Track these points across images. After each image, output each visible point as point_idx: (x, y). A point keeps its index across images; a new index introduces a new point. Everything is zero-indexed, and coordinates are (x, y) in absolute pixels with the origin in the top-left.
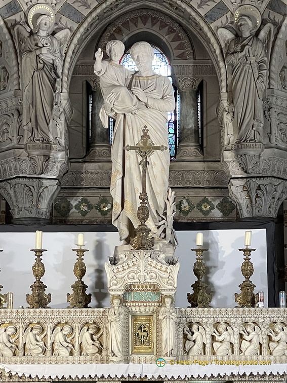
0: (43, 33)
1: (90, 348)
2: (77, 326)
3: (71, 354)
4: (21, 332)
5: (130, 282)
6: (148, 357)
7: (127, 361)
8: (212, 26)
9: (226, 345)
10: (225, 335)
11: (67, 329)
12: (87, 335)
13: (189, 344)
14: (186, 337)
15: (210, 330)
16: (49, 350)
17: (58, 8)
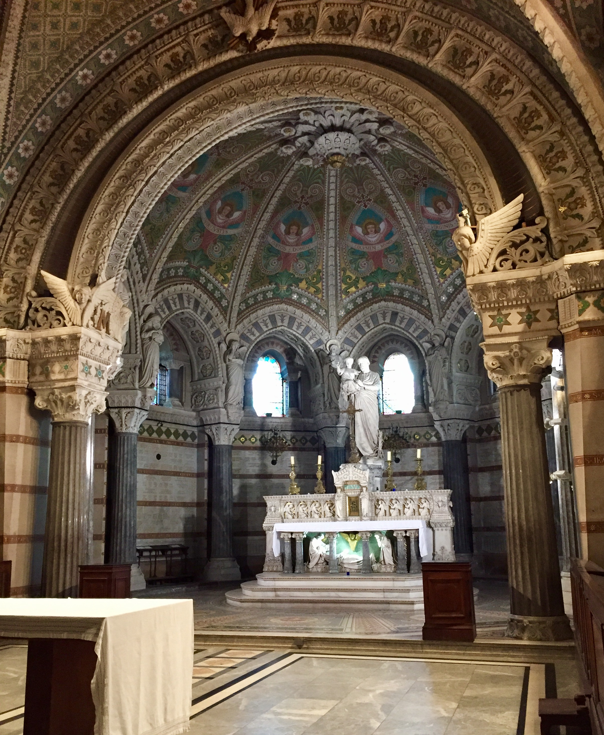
0: (333, 354)
1: (329, 514)
3: (320, 517)
5: (345, 480)
6: (356, 518)
8: (421, 341)
9: (396, 511)
10: (396, 506)
11: (317, 505)
12: (327, 508)
13: (378, 511)
14: (376, 508)
17: (342, 340)
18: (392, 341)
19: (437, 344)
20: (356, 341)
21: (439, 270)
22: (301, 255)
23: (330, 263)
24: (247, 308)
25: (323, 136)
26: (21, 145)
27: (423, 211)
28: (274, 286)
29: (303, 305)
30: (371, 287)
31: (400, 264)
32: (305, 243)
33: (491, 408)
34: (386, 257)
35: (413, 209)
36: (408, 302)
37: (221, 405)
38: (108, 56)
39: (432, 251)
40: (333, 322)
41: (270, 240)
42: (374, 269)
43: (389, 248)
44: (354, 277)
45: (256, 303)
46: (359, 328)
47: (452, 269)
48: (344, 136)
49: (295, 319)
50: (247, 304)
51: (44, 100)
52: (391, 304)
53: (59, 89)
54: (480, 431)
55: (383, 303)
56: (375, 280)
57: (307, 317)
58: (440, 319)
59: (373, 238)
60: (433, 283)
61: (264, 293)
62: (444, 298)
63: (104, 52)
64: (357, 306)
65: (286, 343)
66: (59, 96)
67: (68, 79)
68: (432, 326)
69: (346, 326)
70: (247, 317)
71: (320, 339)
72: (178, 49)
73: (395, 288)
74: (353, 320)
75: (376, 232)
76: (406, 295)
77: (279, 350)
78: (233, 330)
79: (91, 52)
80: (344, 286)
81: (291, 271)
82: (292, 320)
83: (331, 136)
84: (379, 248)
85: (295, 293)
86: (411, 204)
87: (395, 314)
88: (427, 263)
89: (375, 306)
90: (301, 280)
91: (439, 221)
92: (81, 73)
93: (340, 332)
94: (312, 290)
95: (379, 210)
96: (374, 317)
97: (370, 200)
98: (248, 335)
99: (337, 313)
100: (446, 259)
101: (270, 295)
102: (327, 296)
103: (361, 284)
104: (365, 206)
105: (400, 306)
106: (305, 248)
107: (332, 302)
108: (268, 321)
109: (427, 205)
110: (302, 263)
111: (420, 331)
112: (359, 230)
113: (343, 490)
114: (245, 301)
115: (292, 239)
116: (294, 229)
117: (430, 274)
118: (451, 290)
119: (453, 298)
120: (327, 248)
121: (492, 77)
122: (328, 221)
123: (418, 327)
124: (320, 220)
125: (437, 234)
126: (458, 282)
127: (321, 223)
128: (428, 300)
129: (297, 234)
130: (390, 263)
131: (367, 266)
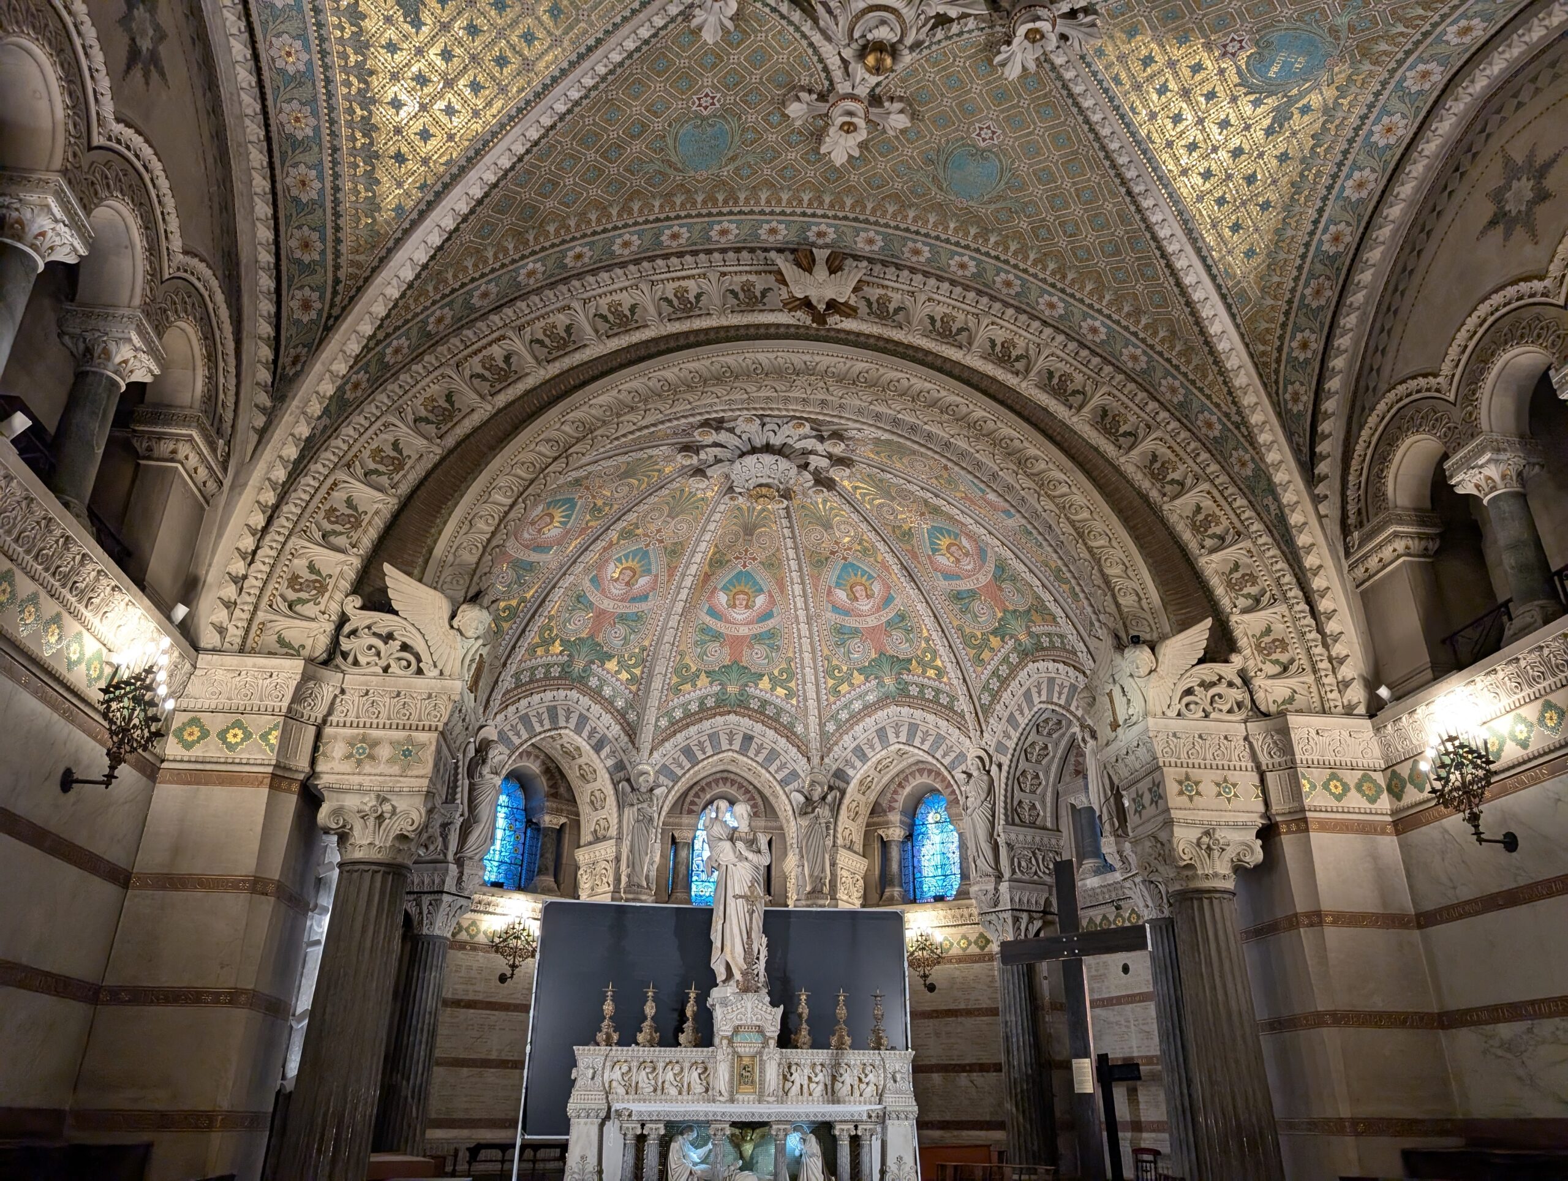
1: (698, 1088)
2: (687, 1065)
3: (680, 1093)
4: (634, 1070)
5: (738, 1023)
6: (752, 1097)
7: (732, 1100)
9: (821, 1087)
10: (820, 1077)
11: (677, 1068)
12: (695, 1075)
13: (788, 1085)
14: (785, 1078)
15: (807, 1071)
16: (659, 1089)
18: (725, 780)
19: (816, 799)
20: (680, 772)
21: (831, 682)
22: (623, 618)
23: (666, 639)
24: (516, 688)
25: (755, 456)
26: (395, 343)
27: (829, 593)
28: (566, 658)
29: (603, 697)
30: (716, 688)
31: (771, 660)
32: (634, 599)
34: (750, 647)
35: (816, 587)
36: (772, 722)
37: (450, 857)
38: (579, 257)
39: (826, 652)
40: (646, 736)
41: (587, 583)
42: (727, 663)
43: (760, 634)
44: (694, 669)
45: (531, 681)
46: (688, 752)
47: (851, 685)
48: (784, 464)
49: (587, 719)
50: (518, 679)
51: (463, 285)
52: (746, 722)
53: (490, 277)
55: (732, 718)
56: (724, 679)
57: (606, 719)
58: (822, 759)
59: (740, 615)
60: (818, 700)
61: (548, 667)
62: (831, 727)
63: (578, 250)
64: (688, 715)
66: (483, 288)
67: (511, 268)
68: (807, 767)
69: (667, 744)
70: (514, 703)
71: (621, 761)
72: (691, 283)
73: (755, 697)
74: (680, 737)
75: (747, 607)
76: (771, 711)
78: (490, 722)
79: (564, 242)
80: (675, 680)
81: (599, 640)
82: (583, 720)
83: (768, 459)
84: (744, 631)
85: (594, 675)
86: (816, 579)
87: (748, 739)
88: (815, 668)
89: (719, 720)
90: (610, 657)
91: (847, 613)
92: (531, 266)
93: (655, 754)
94: (624, 676)
95: (763, 578)
96: (714, 738)
97: (754, 559)
98: (510, 734)
99: (657, 720)
100: (845, 668)
101: (556, 672)
102: (647, 691)
103: (703, 681)
104: (745, 566)
105: (759, 727)
106: (634, 608)
107: (652, 703)
108: (545, 715)
109: (838, 585)
110: (621, 629)
111: (787, 771)
112: (722, 598)
113: (730, 1041)
114: (517, 675)
115: (617, 589)
117: (817, 685)
118: (844, 715)
119: (844, 727)
120: (669, 615)
121: (1155, 457)
122: (683, 575)
123: (783, 766)
124: (671, 570)
125: (839, 630)
126: (857, 706)
127: (671, 575)
128: (806, 727)
129: (628, 584)
130: (756, 657)
131: (718, 655)
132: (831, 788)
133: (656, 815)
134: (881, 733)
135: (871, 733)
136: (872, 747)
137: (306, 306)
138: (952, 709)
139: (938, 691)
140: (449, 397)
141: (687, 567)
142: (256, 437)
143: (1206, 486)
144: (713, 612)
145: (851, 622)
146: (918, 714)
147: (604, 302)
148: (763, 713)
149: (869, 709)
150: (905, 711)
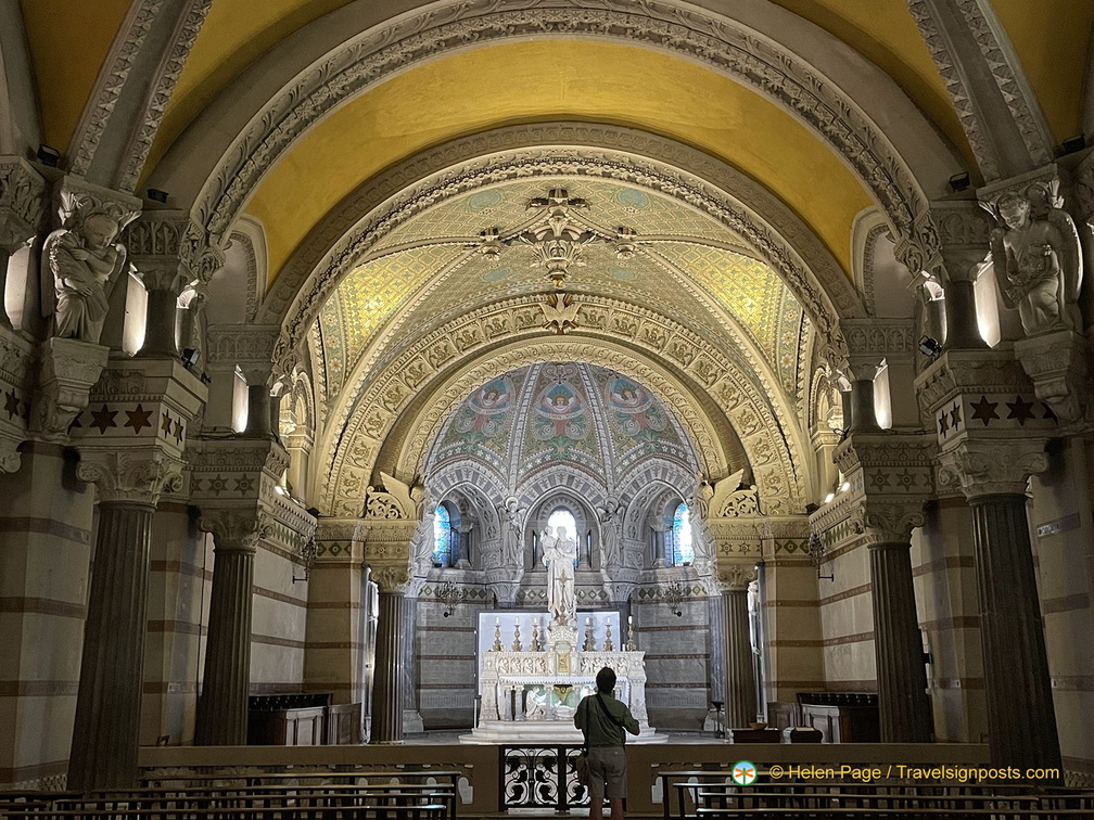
0: (513, 511)
1: (540, 670)
2: (534, 660)
3: (532, 672)
4: (510, 662)
5: (557, 640)
6: (566, 674)
7: (555, 675)
11: (530, 661)
12: (539, 664)
13: (583, 668)
14: (582, 665)
15: (592, 661)
16: (522, 671)
18: (562, 500)
19: (611, 511)
20: (533, 499)
21: (617, 444)
22: (493, 417)
23: (518, 427)
24: (437, 463)
27: (611, 396)
28: (463, 443)
29: (486, 461)
30: (551, 450)
31: (581, 433)
32: (499, 407)
33: (655, 573)
34: (569, 426)
35: (603, 393)
36: (585, 468)
39: (613, 428)
40: (513, 480)
41: (470, 403)
42: (556, 435)
43: (574, 419)
44: (537, 440)
45: (445, 458)
46: (536, 487)
47: (629, 446)
49: (479, 474)
50: (438, 459)
52: (568, 468)
54: (642, 593)
55: (561, 466)
56: (556, 445)
57: (489, 473)
58: (615, 488)
59: (560, 408)
60: (611, 455)
61: (454, 449)
62: (619, 470)
64: (535, 466)
65: (462, 494)
69: (524, 484)
70: (437, 472)
71: (500, 496)
72: (500, 316)
73: (573, 454)
74: (531, 479)
75: (564, 404)
76: (584, 461)
77: (454, 500)
80: (526, 447)
81: (481, 431)
82: (476, 475)
84: (564, 417)
85: (481, 450)
86: (602, 389)
87: (571, 478)
88: (607, 437)
89: (554, 468)
90: (488, 439)
91: (623, 406)
94: (497, 448)
95: (571, 388)
96: (551, 478)
97: (565, 379)
98: (437, 489)
99: (518, 470)
100: (625, 437)
101: (458, 451)
102: (511, 456)
103: (543, 446)
105: (577, 471)
106: (498, 412)
107: (514, 461)
108: (455, 476)
109: (616, 391)
110: (492, 423)
111: (594, 496)
112: (549, 401)
113: (554, 648)
114: (438, 457)
115: (488, 403)
116: (493, 394)
117: (609, 447)
118: (626, 463)
119: (627, 471)
120: (519, 413)
121: (725, 386)
122: (525, 392)
123: (592, 493)
124: (518, 389)
125: (619, 415)
126: (633, 457)
127: (518, 394)
128: (604, 470)
129: (493, 399)
130: (573, 431)
131: (549, 432)
132: (620, 506)
133: (520, 526)
134: (647, 473)
135: (642, 473)
136: (643, 482)
137: (336, 365)
138: (685, 461)
139: (678, 450)
140: (397, 390)
141: (526, 388)
142: (323, 424)
143: (749, 401)
144: (545, 409)
145: (625, 411)
146: (667, 463)
147: (460, 332)
148: (577, 464)
149: (641, 460)
150: (660, 461)
